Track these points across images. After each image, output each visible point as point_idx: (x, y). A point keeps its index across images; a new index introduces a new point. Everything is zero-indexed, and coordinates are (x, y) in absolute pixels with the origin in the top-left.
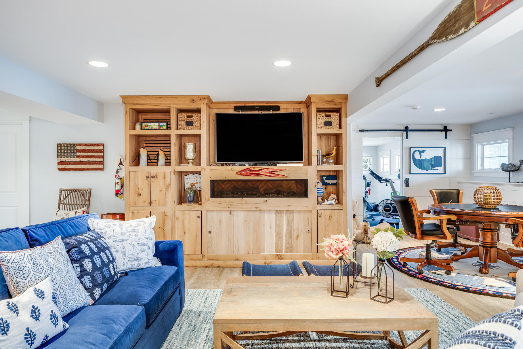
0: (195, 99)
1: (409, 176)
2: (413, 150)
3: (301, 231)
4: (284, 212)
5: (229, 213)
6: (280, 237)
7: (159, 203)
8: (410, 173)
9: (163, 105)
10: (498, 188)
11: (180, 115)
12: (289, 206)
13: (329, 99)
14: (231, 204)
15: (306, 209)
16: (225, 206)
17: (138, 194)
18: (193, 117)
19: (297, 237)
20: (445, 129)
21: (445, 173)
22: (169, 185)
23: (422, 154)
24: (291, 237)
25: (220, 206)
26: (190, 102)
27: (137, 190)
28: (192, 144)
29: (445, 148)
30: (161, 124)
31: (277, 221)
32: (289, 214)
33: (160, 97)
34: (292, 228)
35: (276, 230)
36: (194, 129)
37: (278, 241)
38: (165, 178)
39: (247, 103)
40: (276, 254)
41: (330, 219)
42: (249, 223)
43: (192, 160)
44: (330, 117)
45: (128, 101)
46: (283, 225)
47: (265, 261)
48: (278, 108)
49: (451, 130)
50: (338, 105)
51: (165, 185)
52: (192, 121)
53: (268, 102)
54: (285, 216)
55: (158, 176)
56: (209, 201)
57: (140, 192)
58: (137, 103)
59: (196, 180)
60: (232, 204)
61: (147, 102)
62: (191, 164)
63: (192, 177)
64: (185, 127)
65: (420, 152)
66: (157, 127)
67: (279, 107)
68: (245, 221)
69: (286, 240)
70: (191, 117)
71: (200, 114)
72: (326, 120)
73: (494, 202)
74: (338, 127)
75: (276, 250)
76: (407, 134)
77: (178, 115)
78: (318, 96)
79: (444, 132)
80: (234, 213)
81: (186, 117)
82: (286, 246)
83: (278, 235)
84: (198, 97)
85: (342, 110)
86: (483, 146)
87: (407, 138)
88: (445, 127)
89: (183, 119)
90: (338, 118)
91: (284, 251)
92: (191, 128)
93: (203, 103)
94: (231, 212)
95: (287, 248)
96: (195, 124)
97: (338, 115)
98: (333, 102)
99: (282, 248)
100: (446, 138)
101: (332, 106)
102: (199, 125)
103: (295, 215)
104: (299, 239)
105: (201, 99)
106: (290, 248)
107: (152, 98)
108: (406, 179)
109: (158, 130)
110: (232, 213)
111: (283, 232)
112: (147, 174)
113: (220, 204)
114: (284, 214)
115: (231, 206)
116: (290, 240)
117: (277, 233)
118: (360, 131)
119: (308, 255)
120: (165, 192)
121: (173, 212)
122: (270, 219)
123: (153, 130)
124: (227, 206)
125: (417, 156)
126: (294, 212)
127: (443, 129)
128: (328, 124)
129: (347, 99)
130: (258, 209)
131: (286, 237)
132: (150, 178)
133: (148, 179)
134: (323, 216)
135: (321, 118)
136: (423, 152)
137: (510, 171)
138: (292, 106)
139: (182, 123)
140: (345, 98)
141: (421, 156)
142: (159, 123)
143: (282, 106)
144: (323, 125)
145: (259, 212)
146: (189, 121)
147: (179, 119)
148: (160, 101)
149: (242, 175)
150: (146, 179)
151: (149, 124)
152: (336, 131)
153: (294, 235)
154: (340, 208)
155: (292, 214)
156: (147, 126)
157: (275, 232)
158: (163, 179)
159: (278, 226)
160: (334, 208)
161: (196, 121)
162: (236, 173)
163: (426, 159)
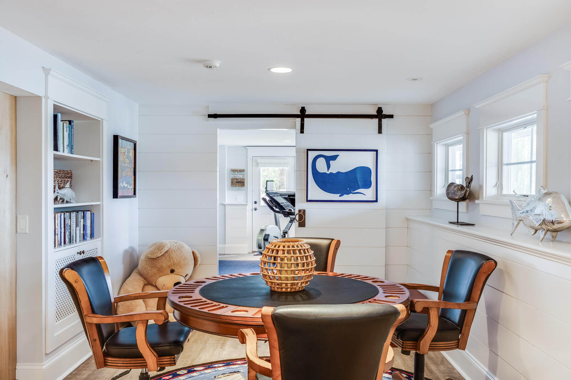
1: (304, 206)
2: (312, 155)
8: (307, 200)
20: (380, 115)
21: (376, 201)
23: (331, 162)
29: (377, 151)
49: (391, 116)
65: (328, 159)
76: (303, 122)
79: (377, 120)
87: (302, 131)
88: (380, 110)
100: (380, 132)
108: (301, 212)
118: (210, 116)
125: (321, 165)
127: (375, 113)
136: (334, 158)
141: (329, 167)
163: (338, 173)
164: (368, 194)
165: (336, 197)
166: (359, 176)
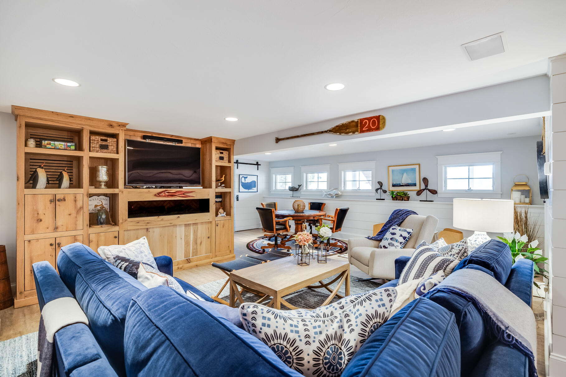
0: (114, 124)
1: (238, 194)
3: (204, 238)
4: (192, 225)
5: (146, 230)
6: (188, 245)
7: (67, 228)
8: (239, 192)
9: (74, 125)
10: (303, 201)
11: (93, 138)
12: (196, 220)
13: (224, 141)
14: (148, 222)
15: (208, 221)
16: (143, 225)
17: (38, 220)
18: (108, 142)
19: (201, 243)
21: (257, 192)
22: (81, 208)
23: (246, 179)
24: (196, 244)
25: (138, 224)
26: (108, 127)
27: (36, 215)
28: (106, 167)
29: (257, 176)
30: (69, 144)
31: (186, 232)
32: (195, 226)
33: (72, 116)
34: (197, 237)
35: (185, 240)
36: (109, 153)
37: (187, 248)
38: (75, 201)
39: (154, 134)
40: (186, 259)
41: (223, 227)
42: (164, 237)
43: (104, 182)
44: (223, 154)
45: (24, 113)
46: (190, 235)
47: (178, 266)
48: (181, 142)
49: (260, 165)
50: (229, 146)
51: (76, 207)
52: (108, 145)
53: (172, 136)
54: (192, 228)
55: (66, 199)
56: (127, 221)
57: (41, 218)
58: (38, 118)
59: (101, 202)
60: (150, 222)
61: (53, 119)
62: (103, 186)
63: (96, 199)
64: (98, 150)
66: (63, 147)
67: (182, 140)
68: (161, 236)
69: (193, 246)
70: (106, 140)
71: (116, 140)
72: (221, 156)
73: (302, 209)
74: (227, 161)
75: (185, 256)
76: (238, 165)
77: (90, 137)
78: (217, 138)
79: (257, 166)
80: (150, 230)
81: (100, 140)
82: (193, 251)
83: (187, 243)
84: (117, 123)
85: (231, 150)
86: (276, 175)
87: (237, 168)
88: (257, 163)
89: (96, 142)
90: (227, 156)
91: (191, 255)
92: (106, 151)
93: (122, 130)
94: (147, 229)
95: (193, 252)
96: (110, 148)
97: (228, 153)
98: (226, 143)
99: (190, 254)
100: (258, 170)
101: (225, 146)
102: (115, 149)
103: (200, 226)
104: (202, 245)
105: (120, 125)
106: (195, 253)
107: (61, 115)
108: (237, 195)
109: (65, 150)
110: (149, 230)
111: (190, 240)
112: (51, 197)
113: (138, 223)
114: (192, 227)
115: (149, 224)
116: (196, 246)
117: (185, 242)
119: (209, 255)
120: (75, 216)
121: (85, 236)
122: (180, 232)
123: (57, 149)
124: (145, 224)
126: (199, 224)
128: (221, 158)
129: (234, 143)
130: (172, 224)
131: (193, 244)
132: (55, 201)
133: (52, 203)
134: (219, 225)
135: (217, 154)
136: (247, 177)
137: (293, 191)
138: (191, 141)
139: (96, 145)
140: (233, 141)
142: (66, 143)
143: (184, 141)
144: (218, 159)
145: (172, 227)
146: (103, 145)
147: (91, 141)
148: (71, 120)
149: (160, 196)
150: (49, 202)
151: (52, 142)
152: (226, 164)
153: (199, 242)
154: (230, 218)
155: (197, 226)
156: (50, 144)
157: (184, 241)
158: (74, 202)
159: (187, 237)
160: (226, 219)
161: (111, 146)
162: (155, 195)
163: (248, 182)
164: (255, 189)
165: (247, 190)
166: (253, 184)
